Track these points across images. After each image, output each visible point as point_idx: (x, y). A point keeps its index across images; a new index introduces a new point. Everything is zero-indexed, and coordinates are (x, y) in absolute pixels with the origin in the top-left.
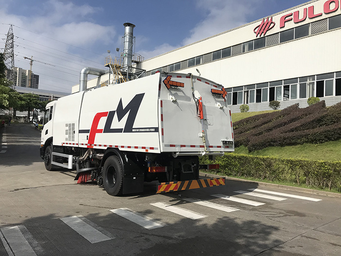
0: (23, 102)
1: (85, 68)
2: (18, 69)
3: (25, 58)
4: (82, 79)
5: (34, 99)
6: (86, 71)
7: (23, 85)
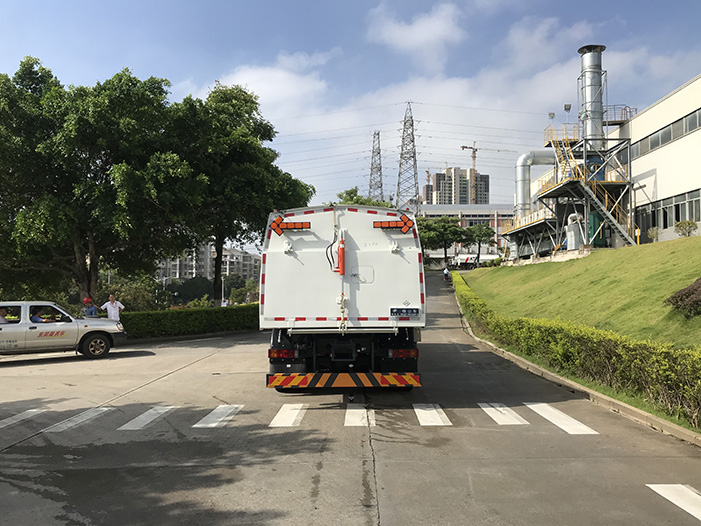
0: (432, 233)
1: (524, 156)
2: (453, 171)
3: (463, 147)
4: (520, 177)
5: (451, 224)
6: (525, 160)
7: (463, 201)
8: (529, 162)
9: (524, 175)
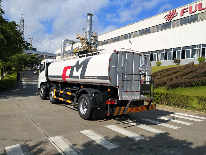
1: (64, 40)
8: (66, 42)
9: (64, 45)
